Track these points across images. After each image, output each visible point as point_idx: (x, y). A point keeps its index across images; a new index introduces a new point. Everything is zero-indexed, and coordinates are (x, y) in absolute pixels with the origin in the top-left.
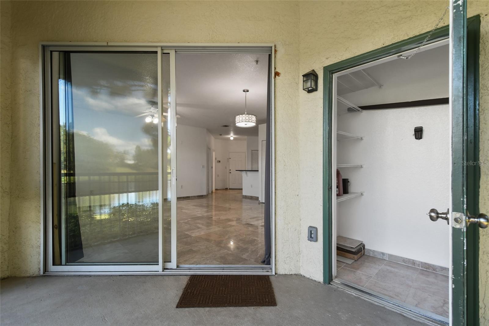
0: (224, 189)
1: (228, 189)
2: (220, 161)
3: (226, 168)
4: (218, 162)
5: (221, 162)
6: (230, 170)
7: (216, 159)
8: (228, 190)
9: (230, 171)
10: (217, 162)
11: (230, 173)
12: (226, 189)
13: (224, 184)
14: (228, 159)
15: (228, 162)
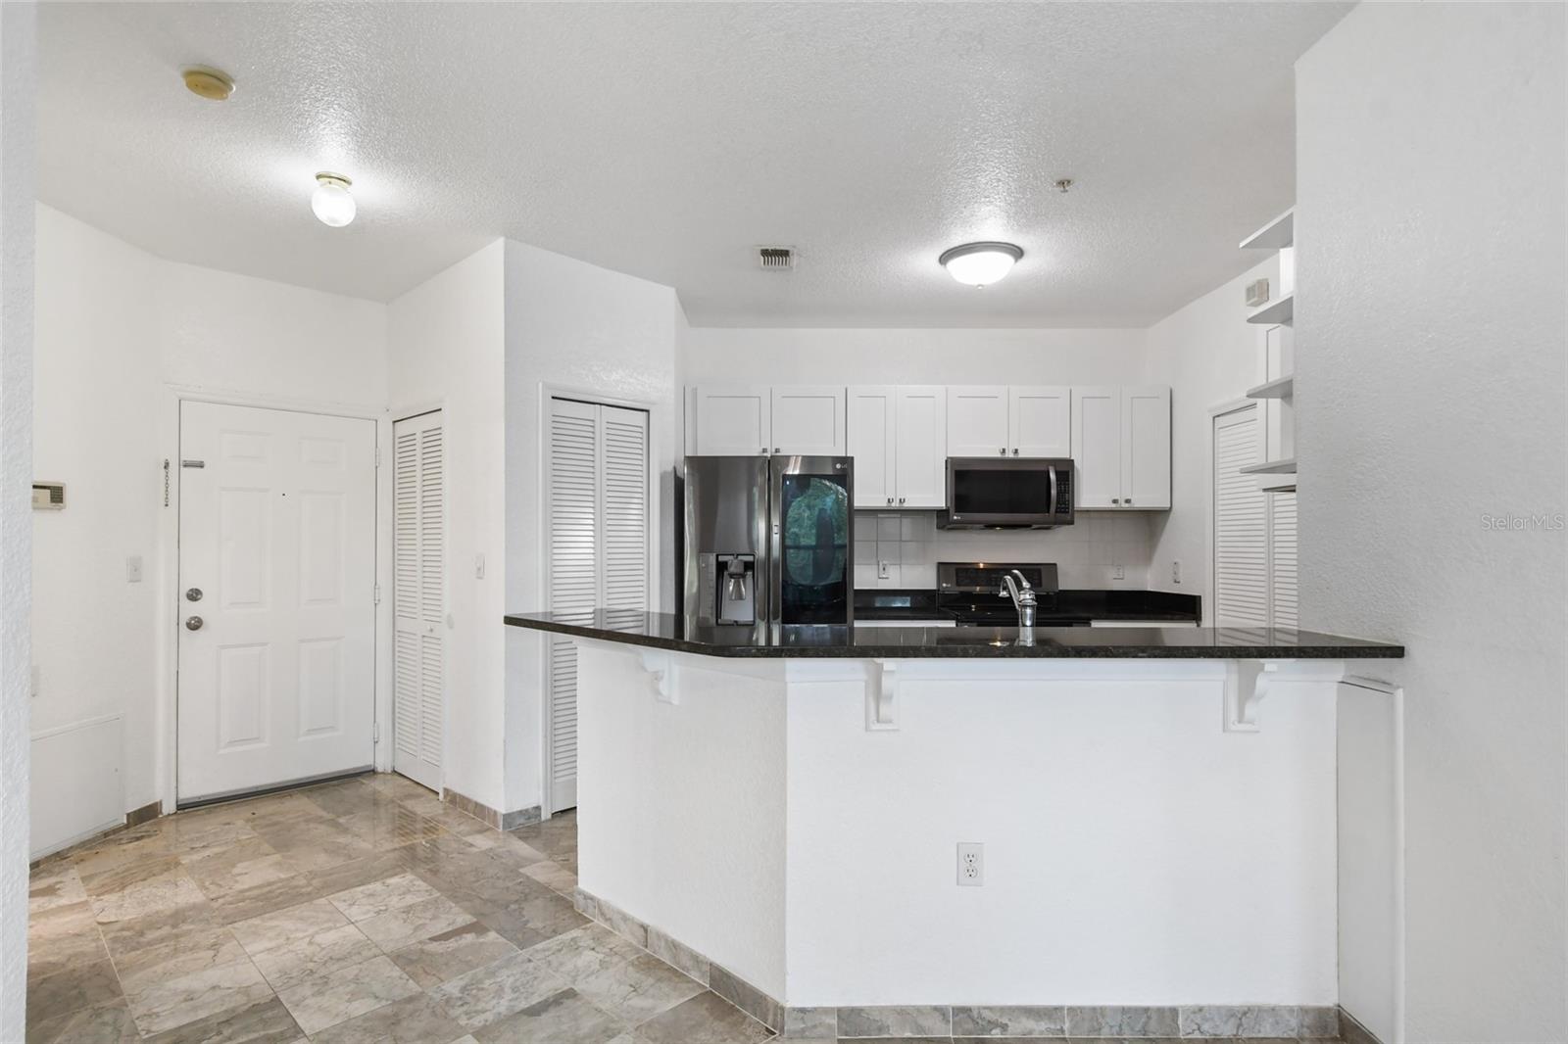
0: (108, 837)
1: (169, 807)
2: (57, 494)
3: (136, 571)
4: (35, 505)
5: (67, 495)
6: (194, 595)
8: (168, 828)
9: (192, 609)
11: (195, 625)
12: (147, 815)
13: (117, 770)
14: (166, 466)
15: (167, 505)
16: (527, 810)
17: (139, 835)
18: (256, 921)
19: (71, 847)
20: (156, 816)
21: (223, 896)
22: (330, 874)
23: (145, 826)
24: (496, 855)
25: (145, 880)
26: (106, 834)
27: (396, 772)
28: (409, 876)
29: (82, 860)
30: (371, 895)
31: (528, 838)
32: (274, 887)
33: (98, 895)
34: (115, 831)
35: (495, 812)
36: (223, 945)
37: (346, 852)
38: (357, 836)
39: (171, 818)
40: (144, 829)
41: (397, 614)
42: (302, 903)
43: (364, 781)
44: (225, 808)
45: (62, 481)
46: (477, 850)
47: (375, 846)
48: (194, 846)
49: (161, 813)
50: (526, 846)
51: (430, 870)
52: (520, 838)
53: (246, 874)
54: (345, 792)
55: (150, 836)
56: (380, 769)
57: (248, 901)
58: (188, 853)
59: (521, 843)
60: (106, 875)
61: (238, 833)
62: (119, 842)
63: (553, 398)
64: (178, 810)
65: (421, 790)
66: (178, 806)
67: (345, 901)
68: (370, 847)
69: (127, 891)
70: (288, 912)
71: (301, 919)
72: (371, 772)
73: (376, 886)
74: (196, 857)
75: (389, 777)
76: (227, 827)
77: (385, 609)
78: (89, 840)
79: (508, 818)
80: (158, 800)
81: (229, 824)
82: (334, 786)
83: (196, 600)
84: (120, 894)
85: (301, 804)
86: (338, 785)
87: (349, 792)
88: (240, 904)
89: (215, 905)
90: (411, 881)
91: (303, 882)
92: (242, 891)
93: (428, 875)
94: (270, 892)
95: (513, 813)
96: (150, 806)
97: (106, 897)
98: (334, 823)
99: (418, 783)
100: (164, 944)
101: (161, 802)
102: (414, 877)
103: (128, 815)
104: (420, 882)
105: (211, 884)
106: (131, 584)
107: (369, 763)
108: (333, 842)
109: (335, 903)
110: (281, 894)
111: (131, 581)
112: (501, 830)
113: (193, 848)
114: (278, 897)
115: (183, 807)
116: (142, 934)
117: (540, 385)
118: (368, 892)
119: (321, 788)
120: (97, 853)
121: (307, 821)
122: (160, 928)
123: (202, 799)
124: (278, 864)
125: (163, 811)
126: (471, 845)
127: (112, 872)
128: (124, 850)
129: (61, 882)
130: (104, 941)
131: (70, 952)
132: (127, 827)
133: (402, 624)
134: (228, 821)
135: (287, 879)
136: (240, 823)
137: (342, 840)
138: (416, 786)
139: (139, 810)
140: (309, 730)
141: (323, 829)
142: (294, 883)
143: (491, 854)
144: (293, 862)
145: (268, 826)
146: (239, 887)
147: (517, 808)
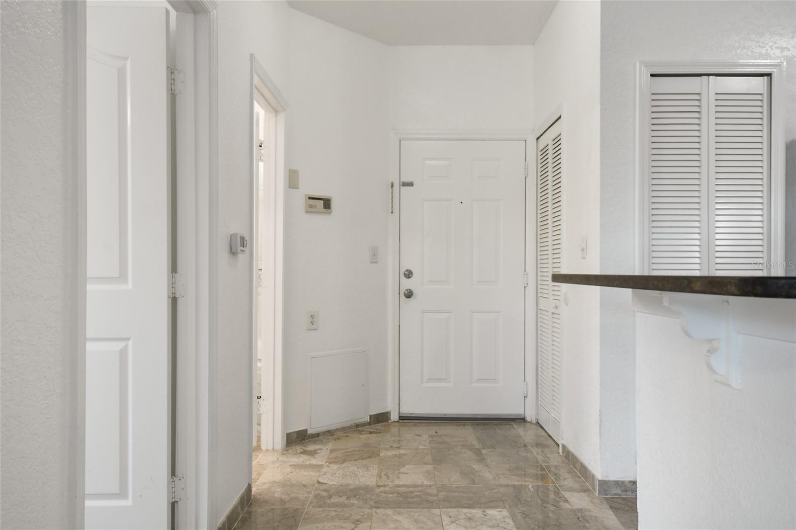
0: (358, 427)
1: (394, 417)
2: (327, 204)
3: (375, 256)
4: (310, 210)
5: (334, 204)
6: (409, 274)
7: (293, 180)
8: (394, 430)
9: (407, 284)
10: (300, 202)
11: (409, 295)
12: (381, 418)
13: (363, 385)
14: (392, 186)
15: (392, 212)
16: (623, 482)
17: (372, 430)
18: (389, 512)
19: (337, 429)
20: (387, 421)
21: (385, 486)
22: (454, 491)
23: (379, 426)
24: (583, 517)
25: (356, 460)
26: (357, 426)
27: (538, 423)
28: (505, 513)
29: (338, 439)
30: (470, 519)
31: (619, 509)
32: (416, 489)
33: (329, 463)
34: (363, 425)
35: (593, 476)
36: (362, 522)
37: (473, 477)
38: (487, 466)
39: (394, 424)
40: (378, 427)
41: (540, 295)
42: (424, 508)
43: (515, 426)
44: (424, 424)
45: (331, 196)
46: (569, 507)
47: (494, 478)
48: (392, 445)
49: (390, 419)
50: (614, 517)
51: (523, 513)
52: (611, 507)
53: (407, 474)
54: (498, 431)
55: (377, 433)
56: (528, 419)
57: (395, 494)
58: (387, 449)
59: (610, 512)
60: (342, 451)
61: (420, 444)
62: (361, 432)
63: (652, 75)
64: (400, 419)
65: (550, 442)
66: (400, 417)
67: (450, 517)
68: (491, 478)
69: (343, 465)
70: (412, 511)
71: (416, 521)
72: (521, 420)
73: (477, 512)
74: (390, 453)
75: (533, 427)
76: (418, 437)
77: (531, 291)
78: (347, 427)
79: (604, 484)
80: (389, 411)
81: (419, 435)
82: (494, 424)
83: (409, 278)
84: (339, 466)
85: (468, 433)
86: (496, 425)
87: (501, 432)
88: (390, 495)
89: (378, 490)
90: (504, 517)
91: (434, 492)
92: (399, 486)
93: (519, 517)
94: (411, 492)
95: (609, 481)
96: (384, 413)
97: (332, 466)
98: (478, 453)
99: (550, 436)
100: (335, 509)
101: (390, 412)
102: (508, 514)
103: (370, 416)
104: (510, 521)
105: (385, 475)
106: (371, 264)
107: (520, 413)
108: (470, 467)
109: (444, 517)
110: (416, 496)
111: (371, 263)
112: (597, 494)
113: (391, 447)
114: (413, 498)
115: (402, 418)
116: (330, 497)
117: (638, 63)
118: (469, 515)
119: (485, 424)
120: (347, 436)
121: (463, 446)
122: (341, 496)
123: (413, 415)
124: (428, 472)
125: (391, 418)
126: (566, 501)
127: (346, 451)
128: (360, 438)
129: (321, 449)
130: (311, 496)
131: (293, 495)
132: (369, 424)
133: (543, 304)
134: (418, 434)
135: (427, 486)
136: (425, 437)
137: (476, 467)
138: (548, 437)
139: (378, 414)
140: (478, 379)
141: (469, 454)
142: (430, 491)
143: (579, 515)
144: (437, 474)
145: (438, 443)
146: (397, 482)
147: (612, 477)
